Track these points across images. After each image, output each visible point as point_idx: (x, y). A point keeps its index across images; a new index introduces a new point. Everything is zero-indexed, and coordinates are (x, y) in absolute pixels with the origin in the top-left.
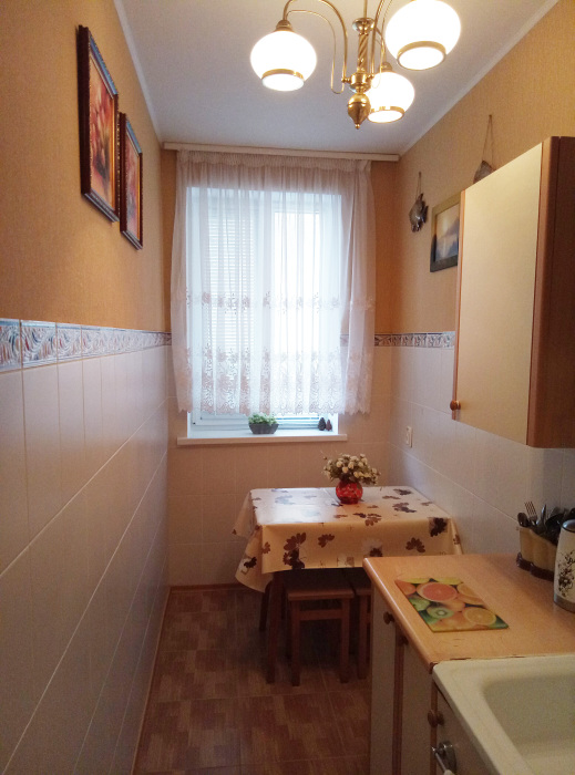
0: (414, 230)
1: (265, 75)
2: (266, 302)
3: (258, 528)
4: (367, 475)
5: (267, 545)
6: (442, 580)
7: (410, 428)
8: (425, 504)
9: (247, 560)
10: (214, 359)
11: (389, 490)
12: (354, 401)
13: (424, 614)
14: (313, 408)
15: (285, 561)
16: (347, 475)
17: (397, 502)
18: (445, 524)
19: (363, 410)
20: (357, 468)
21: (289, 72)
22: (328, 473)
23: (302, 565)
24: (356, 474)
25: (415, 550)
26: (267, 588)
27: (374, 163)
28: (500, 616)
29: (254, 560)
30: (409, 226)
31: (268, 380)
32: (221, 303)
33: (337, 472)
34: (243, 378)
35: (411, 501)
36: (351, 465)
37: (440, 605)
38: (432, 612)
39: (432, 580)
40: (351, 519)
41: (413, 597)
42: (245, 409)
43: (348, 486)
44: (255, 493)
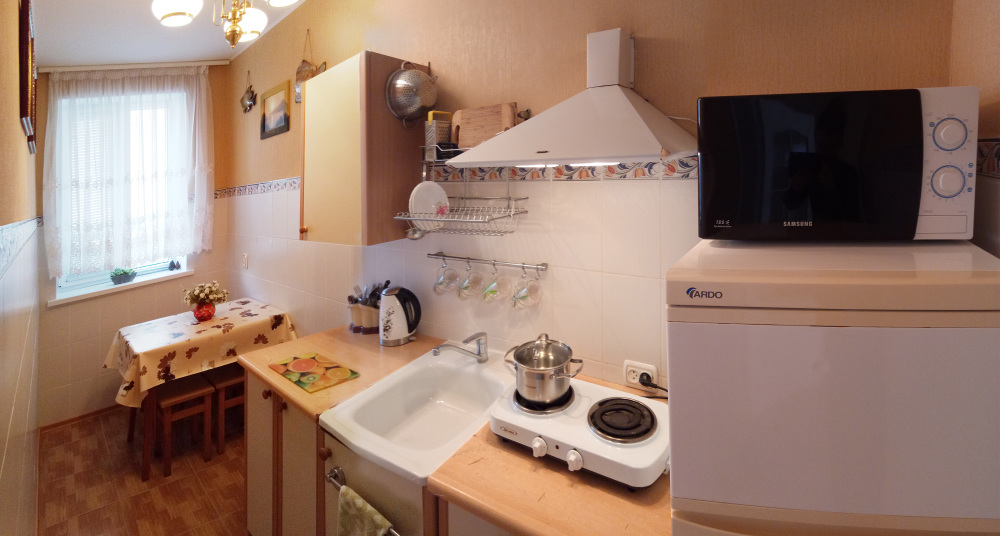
0: (245, 111)
1: (163, 18)
2: (127, 179)
3: (136, 357)
4: (220, 296)
5: (144, 368)
6: (303, 356)
7: (246, 255)
8: (263, 307)
9: (127, 385)
10: (82, 232)
11: (234, 304)
12: (200, 242)
13: (298, 383)
14: (166, 254)
15: (159, 377)
16: (204, 299)
17: (242, 311)
18: (282, 318)
19: (207, 248)
20: (211, 292)
21: (183, 14)
22: (189, 301)
23: (173, 376)
24: (211, 297)
25: (261, 344)
26: (143, 403)
27: (211, 68)
28: (353, 369)
29: (132, 383)
30: (242, 109)
31: (129, 239)
32: (87, 185)
33: (195, 299)
34: (108, 242)
35: (251, 307)
36: (207, 291)
37: (308, 373)
38: (304, 379)
39: (295, 358)
40: (210, 331)
41: (286, 373)
42: (109, 266)
43: (203, 307)
44: (124, 331)
